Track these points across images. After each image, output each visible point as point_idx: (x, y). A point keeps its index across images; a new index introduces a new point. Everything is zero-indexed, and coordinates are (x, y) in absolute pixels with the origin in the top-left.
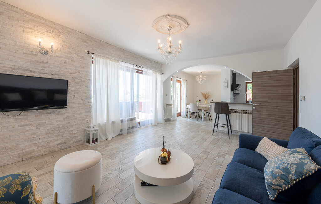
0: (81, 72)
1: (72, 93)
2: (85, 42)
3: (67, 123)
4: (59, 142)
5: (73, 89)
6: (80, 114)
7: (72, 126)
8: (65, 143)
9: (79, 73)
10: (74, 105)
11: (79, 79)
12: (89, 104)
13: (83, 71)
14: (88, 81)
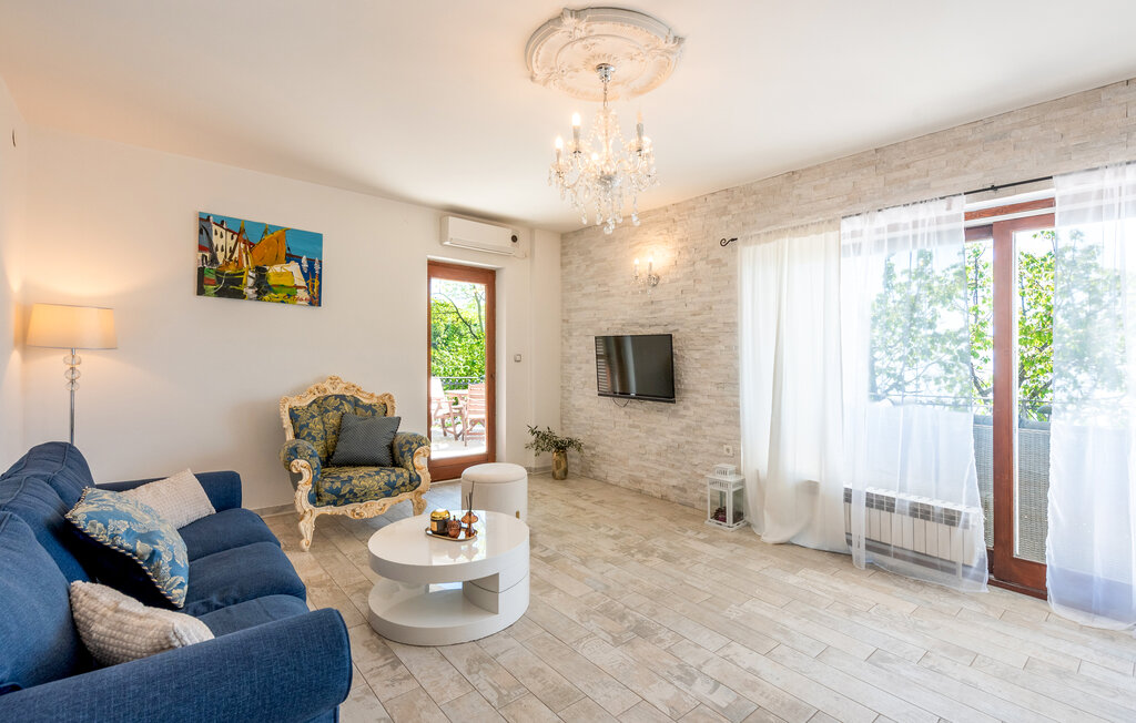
0: (714, 307)
1: (698, 365)
2: (724, 211)
3: (687, 442)
4: (674, 482)
5: (697, 355)
6: (710, 425)
7: (696, 452)
8: (683, 490)
9: (711, 308)
10: (702, 400)
11: (710, 325)
12: (735, 399)
13: (720, 302)
14: (732, 327)
